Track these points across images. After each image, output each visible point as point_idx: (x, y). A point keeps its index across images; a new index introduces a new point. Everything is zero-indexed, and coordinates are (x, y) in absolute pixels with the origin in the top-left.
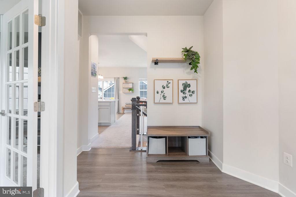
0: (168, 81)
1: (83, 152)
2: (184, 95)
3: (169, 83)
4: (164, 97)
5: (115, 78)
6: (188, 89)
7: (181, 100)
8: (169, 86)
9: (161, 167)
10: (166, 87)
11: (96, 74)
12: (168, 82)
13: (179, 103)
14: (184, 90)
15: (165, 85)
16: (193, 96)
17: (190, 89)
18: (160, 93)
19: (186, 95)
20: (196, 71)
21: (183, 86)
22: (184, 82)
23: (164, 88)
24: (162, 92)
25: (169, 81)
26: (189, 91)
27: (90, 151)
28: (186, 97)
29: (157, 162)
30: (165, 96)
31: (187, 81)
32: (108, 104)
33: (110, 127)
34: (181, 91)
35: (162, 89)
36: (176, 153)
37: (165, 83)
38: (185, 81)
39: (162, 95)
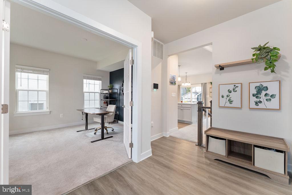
0: (235, 84)
1: (164, 137)
2: (258, 100)
3: (237, 87)
4: (231, 102)
5: (202, 84)
6: (264, 93)
7: (253, 105)
8: (236, 90)
9: (216, 164)
10: (232, 92)
11: (175, 83)
12: (235, 86)
13: (250, 108)
14: (257, 94)
15: (231, 89)
16: (272, 101)
17: (267, 92)
18: (225, 97)
19: (261, 100)
20: (273, 71)
21: (256, 89)
22: (258, 84)
23: (230, 92)
24: (227, 96)
25: (237, 85)
26: (266, 95)
27: (168, 137)
28: (260, 102)
29: (215, 160)
30: (231, 100)
31: (262, 83)
32: (189, 106)
33: (191, 125)
34: (253, 95)
35: (228, 93)
36: (239, 159)
37: (231, 87)
38: (260, 83)
39: (228, 99)
